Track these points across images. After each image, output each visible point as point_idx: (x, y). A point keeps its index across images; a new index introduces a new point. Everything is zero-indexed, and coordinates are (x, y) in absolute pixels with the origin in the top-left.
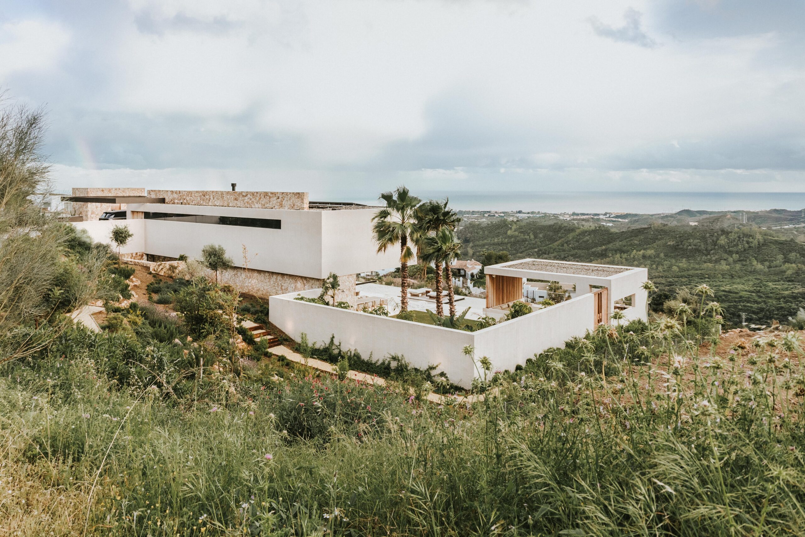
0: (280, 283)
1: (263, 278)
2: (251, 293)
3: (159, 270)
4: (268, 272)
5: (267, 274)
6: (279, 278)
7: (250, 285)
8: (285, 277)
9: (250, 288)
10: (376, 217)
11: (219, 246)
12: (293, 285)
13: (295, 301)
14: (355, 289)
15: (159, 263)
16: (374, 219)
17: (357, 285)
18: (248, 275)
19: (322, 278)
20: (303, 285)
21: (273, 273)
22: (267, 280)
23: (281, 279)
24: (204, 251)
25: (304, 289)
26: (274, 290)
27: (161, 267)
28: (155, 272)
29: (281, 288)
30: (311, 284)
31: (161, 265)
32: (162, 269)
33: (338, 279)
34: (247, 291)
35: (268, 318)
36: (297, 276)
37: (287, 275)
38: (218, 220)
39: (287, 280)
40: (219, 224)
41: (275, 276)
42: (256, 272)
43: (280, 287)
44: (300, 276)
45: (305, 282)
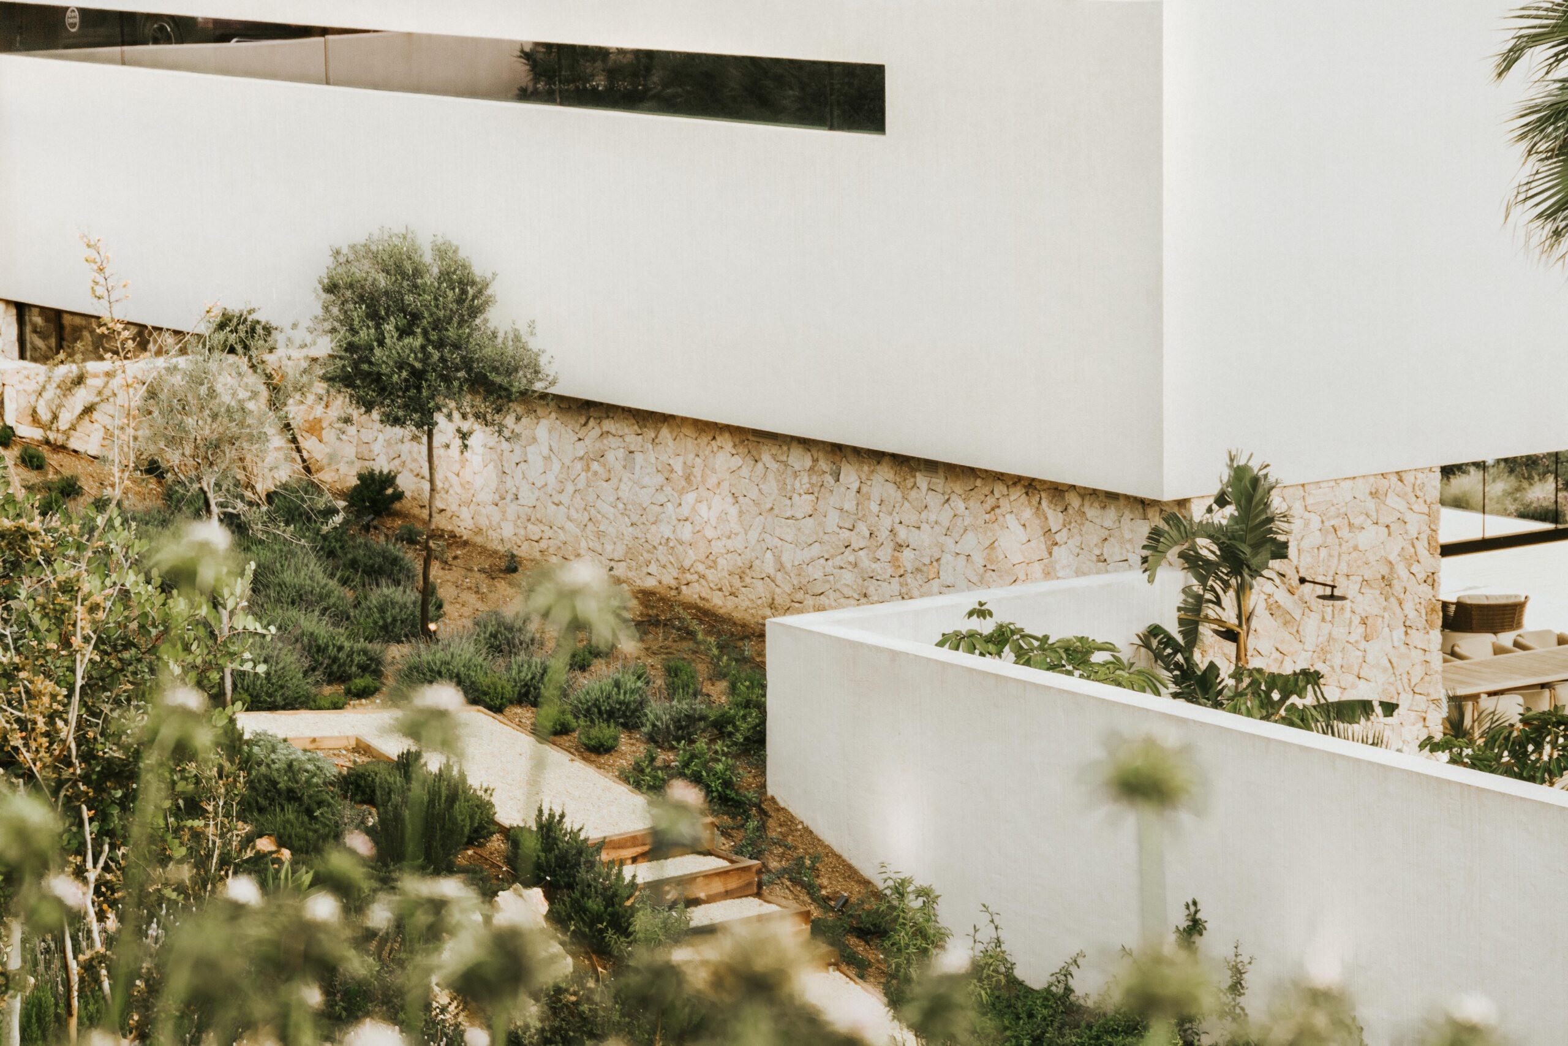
0: (886, 522)
1: (771, 486)
2: (690, 594)
3: (66, 419)
4: (806, 443)
5: (799, 460)
6: (882, 480)
7: (686, 532)
8: (922, 480)
9: (690, 557)
10: (1535, 39)
11: (441, 252)
12: (970, 542)
13: (946, 655)
14: (1431, 580)
15: (66, 370)
16: (1511, 58)
17: (1449, 550)
18: (678, 465)
19: (1169, 495)
20: (1039, 546)
21: (838, 451)
22: (804, 504)
23: (892, 492)
24: (332, 288)
25: (1048, 574)
26: (848, 577)
27: (82, 397)
28: (37, 434)
29: (895, 562)
30: (1093, 535)
31: (80, 380)
32: (88, 410)
33: (1277, 503)
34: (668, 580)
35: (761, 767)
36: (999, 477)
37: (931, 466)
38: (522, 70)
39: (934, 500)
40: (524, 95)
41: (851, 475)
42: (726, 442)
43: (886, 553)
44: (1016, 481)
45: (1055, 518)
